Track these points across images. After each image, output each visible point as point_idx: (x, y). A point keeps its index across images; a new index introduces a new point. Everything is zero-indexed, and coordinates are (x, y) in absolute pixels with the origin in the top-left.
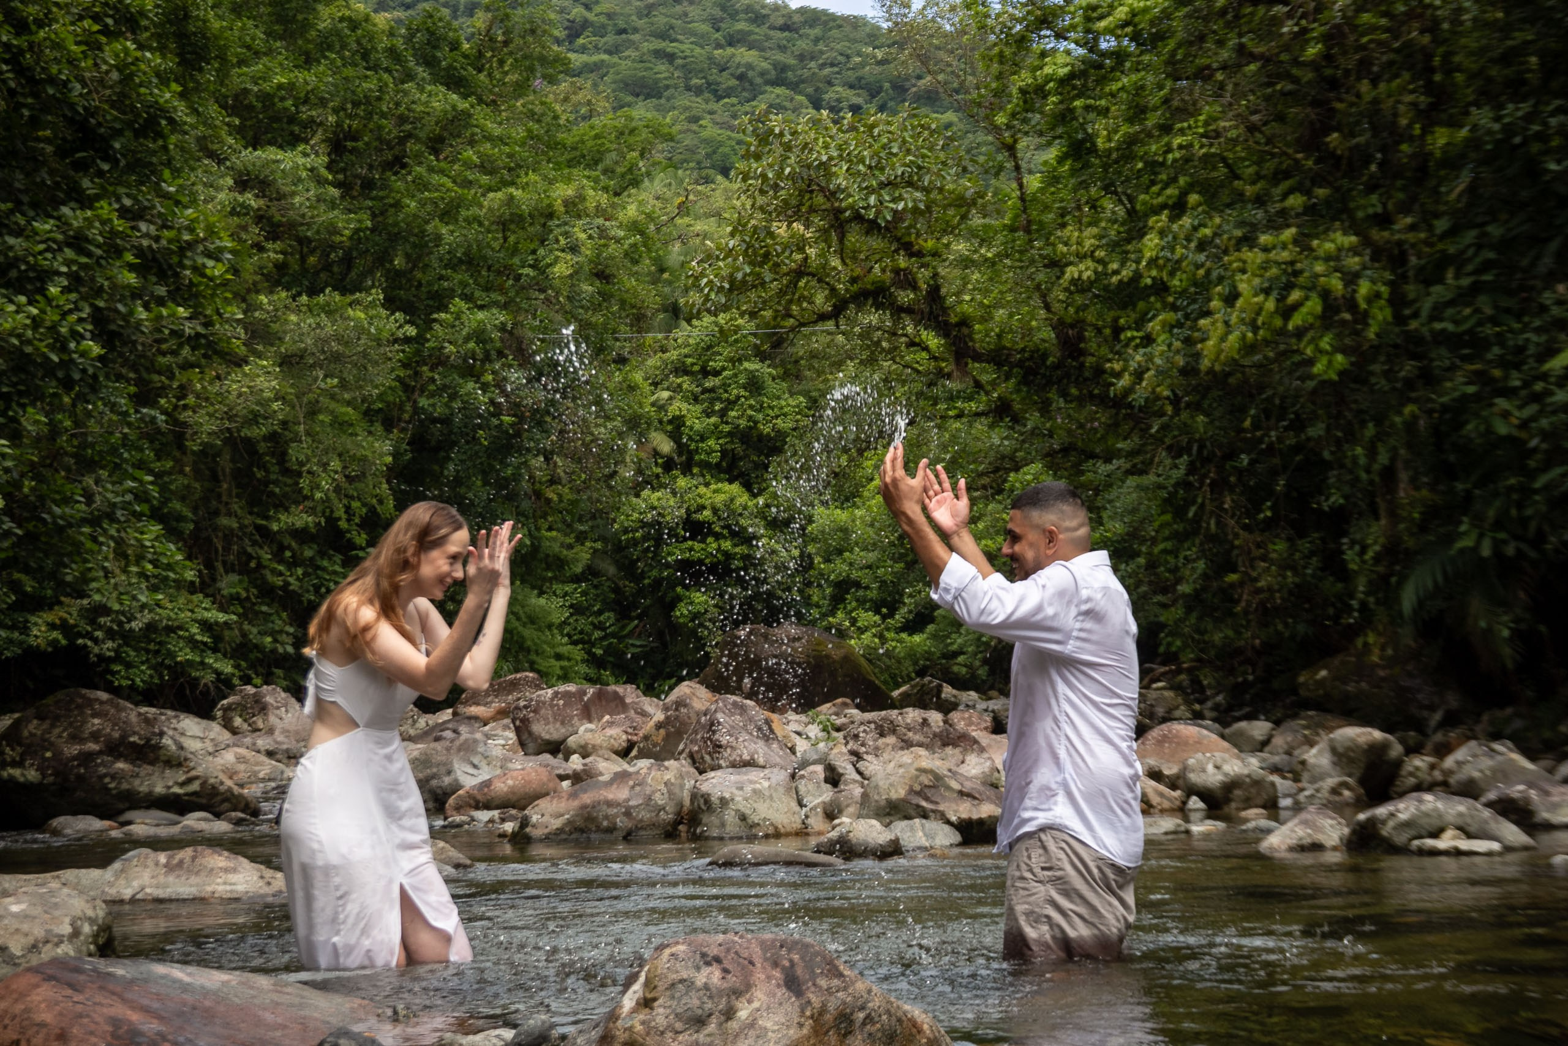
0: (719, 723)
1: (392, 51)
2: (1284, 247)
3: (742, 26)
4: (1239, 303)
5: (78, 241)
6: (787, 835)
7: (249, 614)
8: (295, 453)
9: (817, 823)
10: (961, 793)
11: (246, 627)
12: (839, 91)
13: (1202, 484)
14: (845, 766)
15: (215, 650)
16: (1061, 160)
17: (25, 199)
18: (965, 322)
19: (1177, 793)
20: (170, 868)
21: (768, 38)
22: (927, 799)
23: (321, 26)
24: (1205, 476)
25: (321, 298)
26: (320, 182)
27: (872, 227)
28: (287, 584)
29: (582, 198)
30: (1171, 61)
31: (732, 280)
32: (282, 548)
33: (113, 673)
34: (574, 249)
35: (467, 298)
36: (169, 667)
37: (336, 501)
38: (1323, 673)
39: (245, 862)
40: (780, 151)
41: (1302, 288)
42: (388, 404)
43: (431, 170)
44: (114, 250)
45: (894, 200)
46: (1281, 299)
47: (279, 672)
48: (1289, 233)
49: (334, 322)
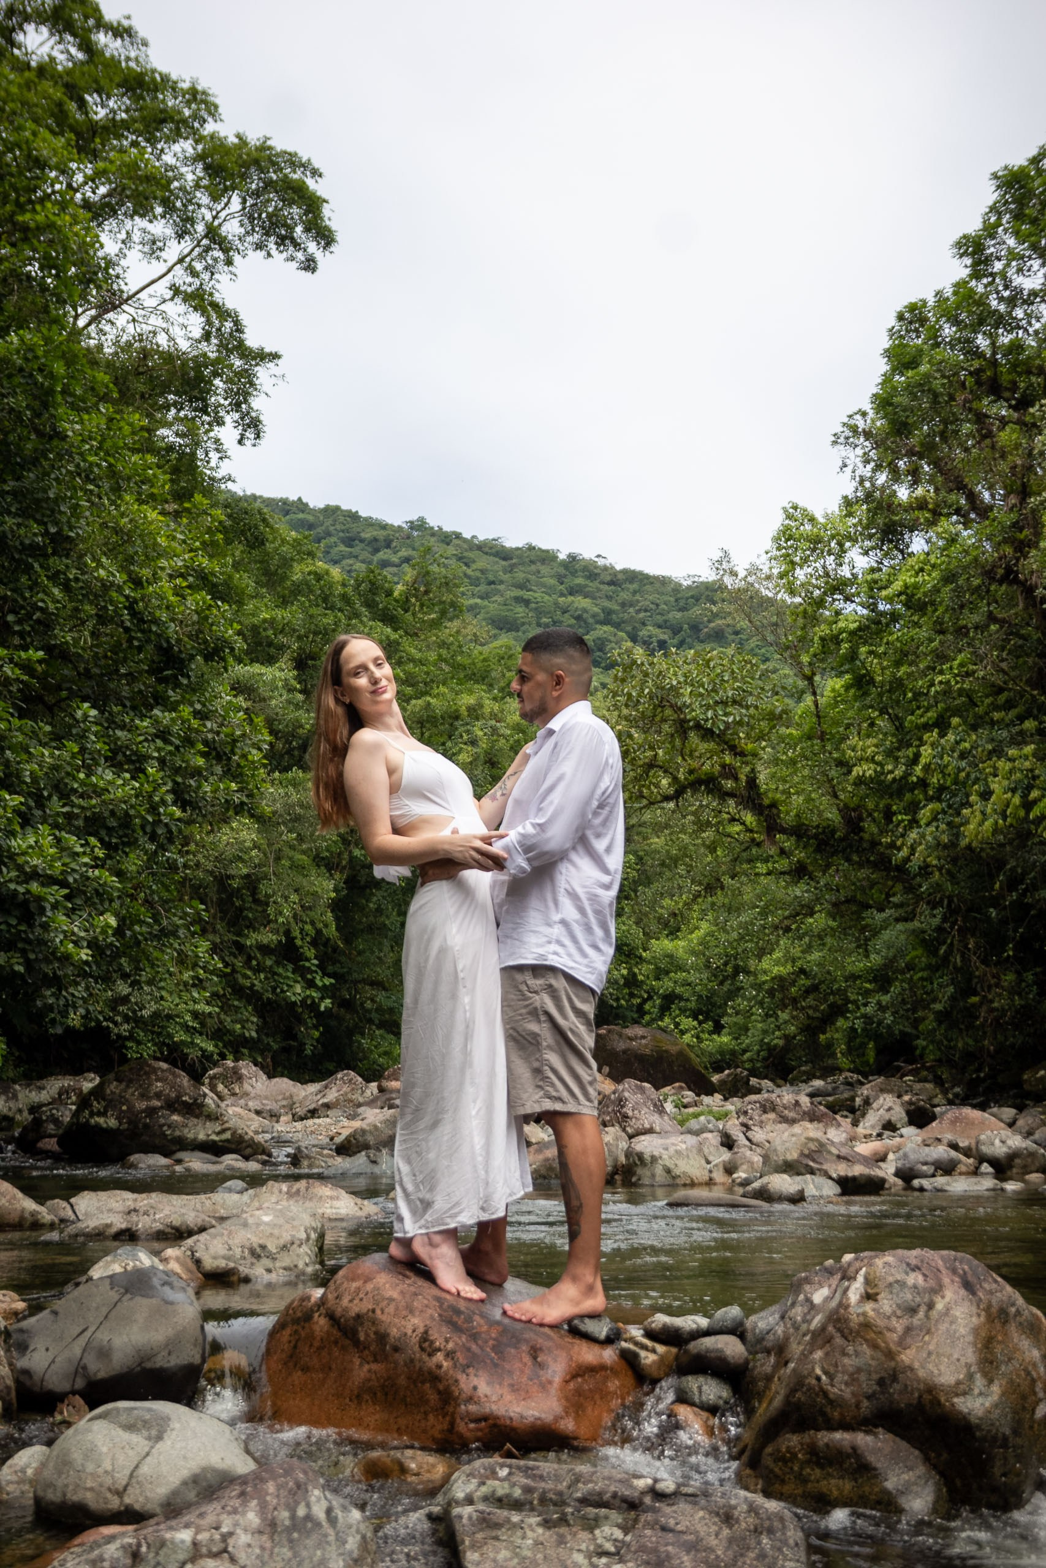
0: (625, 1100)
1: (344, 597)
2: (1026, 758)
3: (579, 581)
4: (994, 798)
5: (163, 735)
6: (700, 1184)
7: (226, 1008)
8: (264, 888)
9: (719, 1176)
10: (839, 1157)
11: (222, 1016)
12: (651, 629)
13: (952, 928)
14: (737, 1134)
15: (201, 1034)
16: (847, 688)
17: (128, 704)
18: (774, 805)
19: (971, 1161)
20: (290, 1195)
21: (599, 590)
22: (814, 1160)
23: (295, 578)
24: (955, 923)
26: (291, 690)
27: (708, 734)
28: (253, 985)
29: (481, 706)
30: (939, 622)
32: (250, 958)
33: (127, 1048)
34: (473, 743)
36: (168, 1045)
37: (293, 925)
38: (1042, 1073)
39: (343, 1192)
40: (641, 676)
41: (1039, 788)
42: (332, 853)
44: (189, 742)
45: (726, 714)
46: (1025, 796)
47: (245, 1051)
48: (1029, 749)
49: (298, 792)
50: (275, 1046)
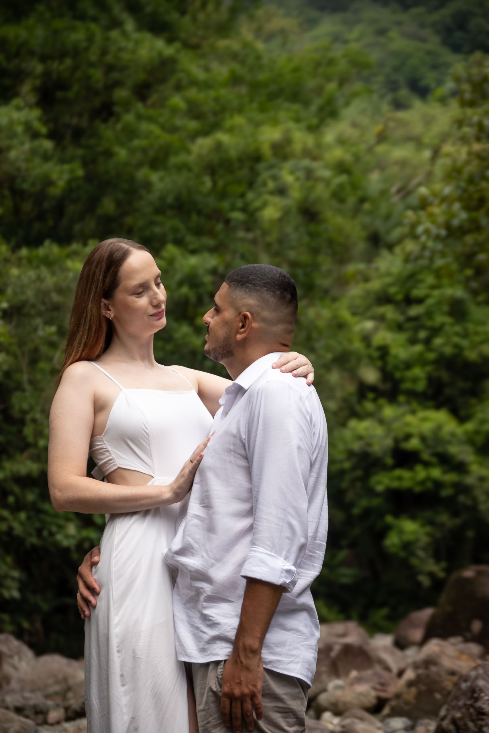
0: (481, 690)
8: (18, 402)
25: (41, 251)
26: (35, 135)
28: (11, 529)
29: (288, 141)
31: (448, 226)
34: (282, 192)
35: (179, 242)
43: (139, 117)
49: (53, 274)
50: (45, 607)
